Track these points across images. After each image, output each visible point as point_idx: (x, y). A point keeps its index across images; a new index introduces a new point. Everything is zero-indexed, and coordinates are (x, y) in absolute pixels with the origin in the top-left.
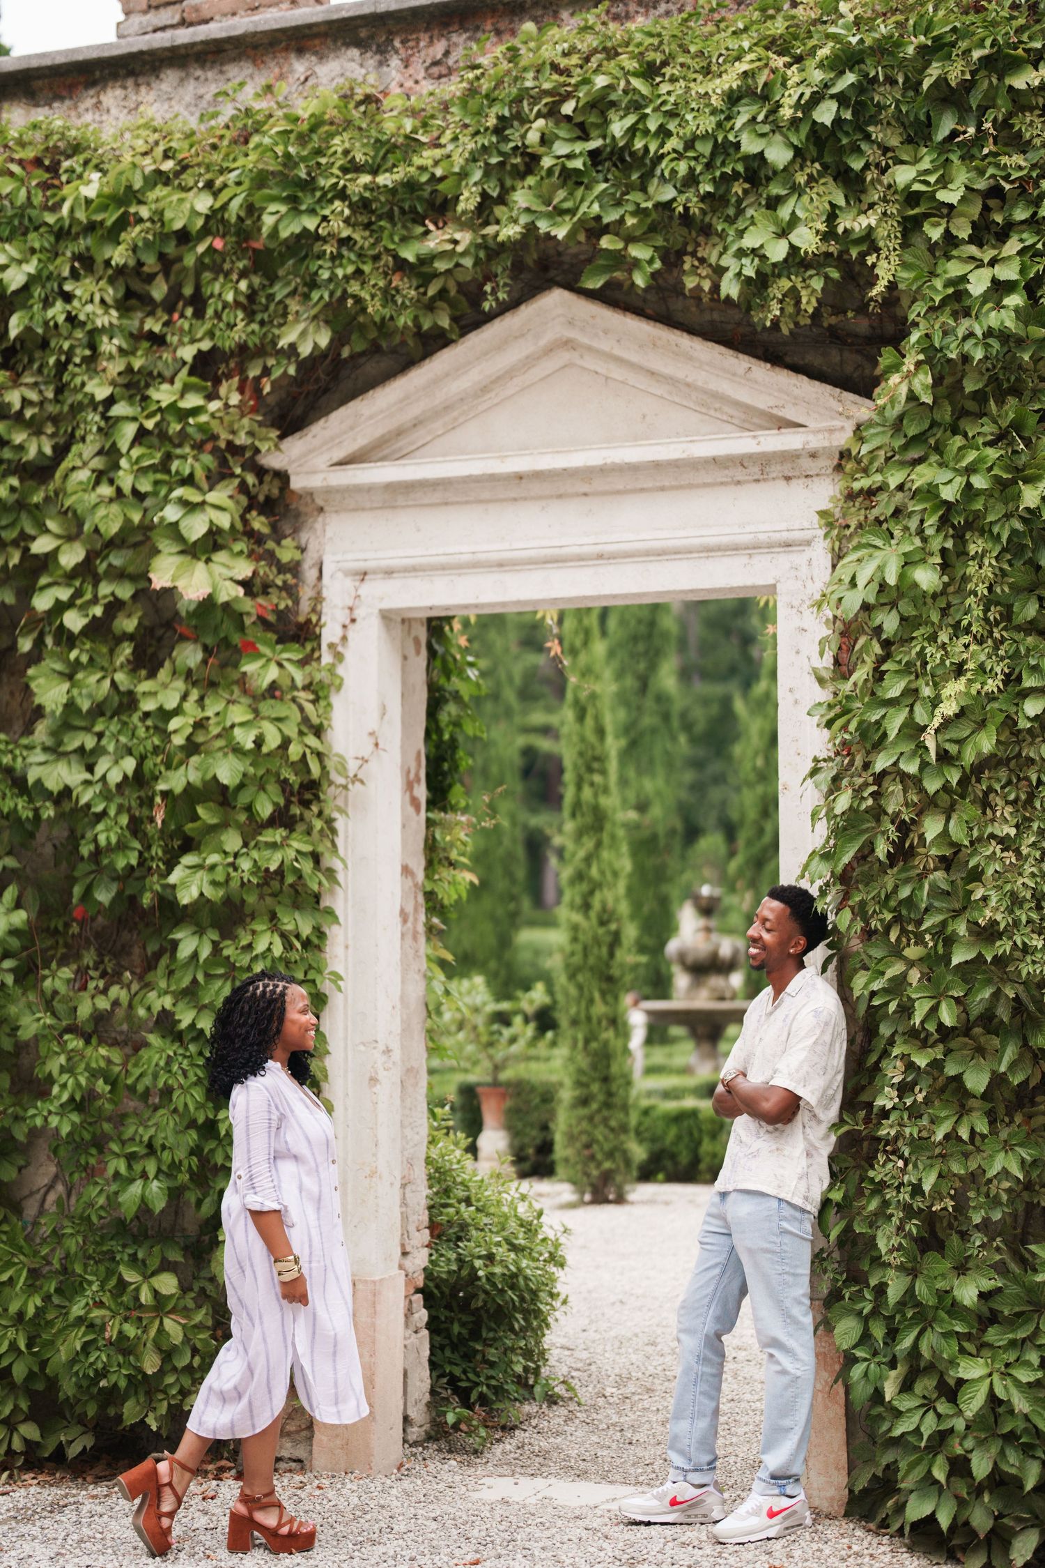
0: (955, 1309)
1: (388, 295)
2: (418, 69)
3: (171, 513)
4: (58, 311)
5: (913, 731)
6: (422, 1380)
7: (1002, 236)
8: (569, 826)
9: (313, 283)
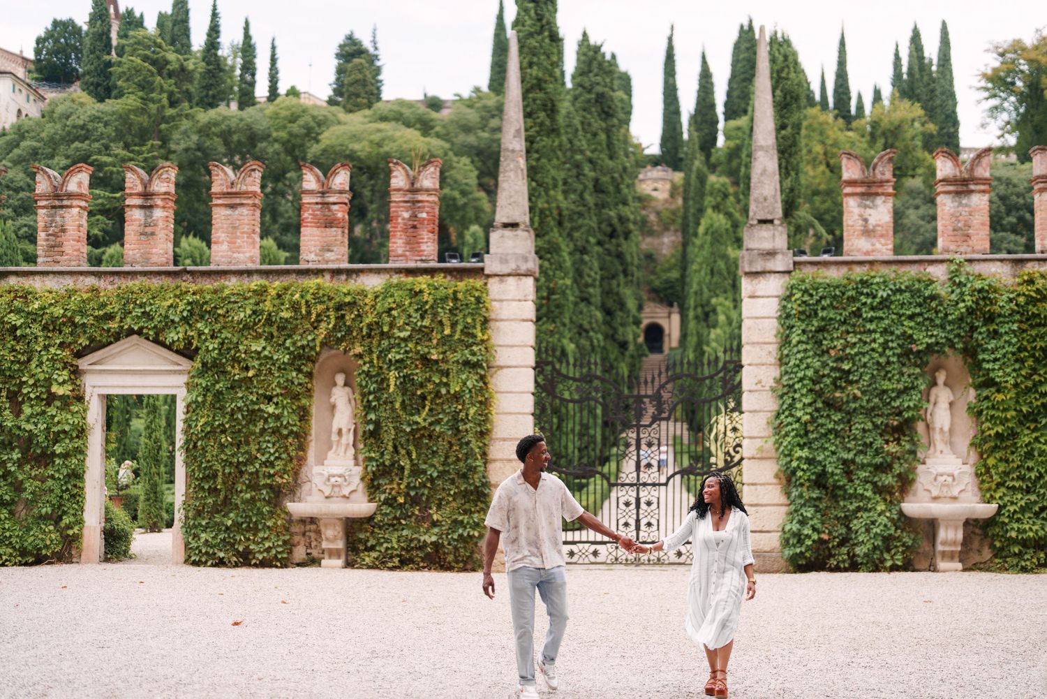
0: (202, 526)
1: (101, 335)
2: (107, 282)
3: (55, 376)
4: (28, 330)
5: (196, 426)
6: (103, 550)
7: (217, 337)
8: (145, 411)
9: (85, 332)
